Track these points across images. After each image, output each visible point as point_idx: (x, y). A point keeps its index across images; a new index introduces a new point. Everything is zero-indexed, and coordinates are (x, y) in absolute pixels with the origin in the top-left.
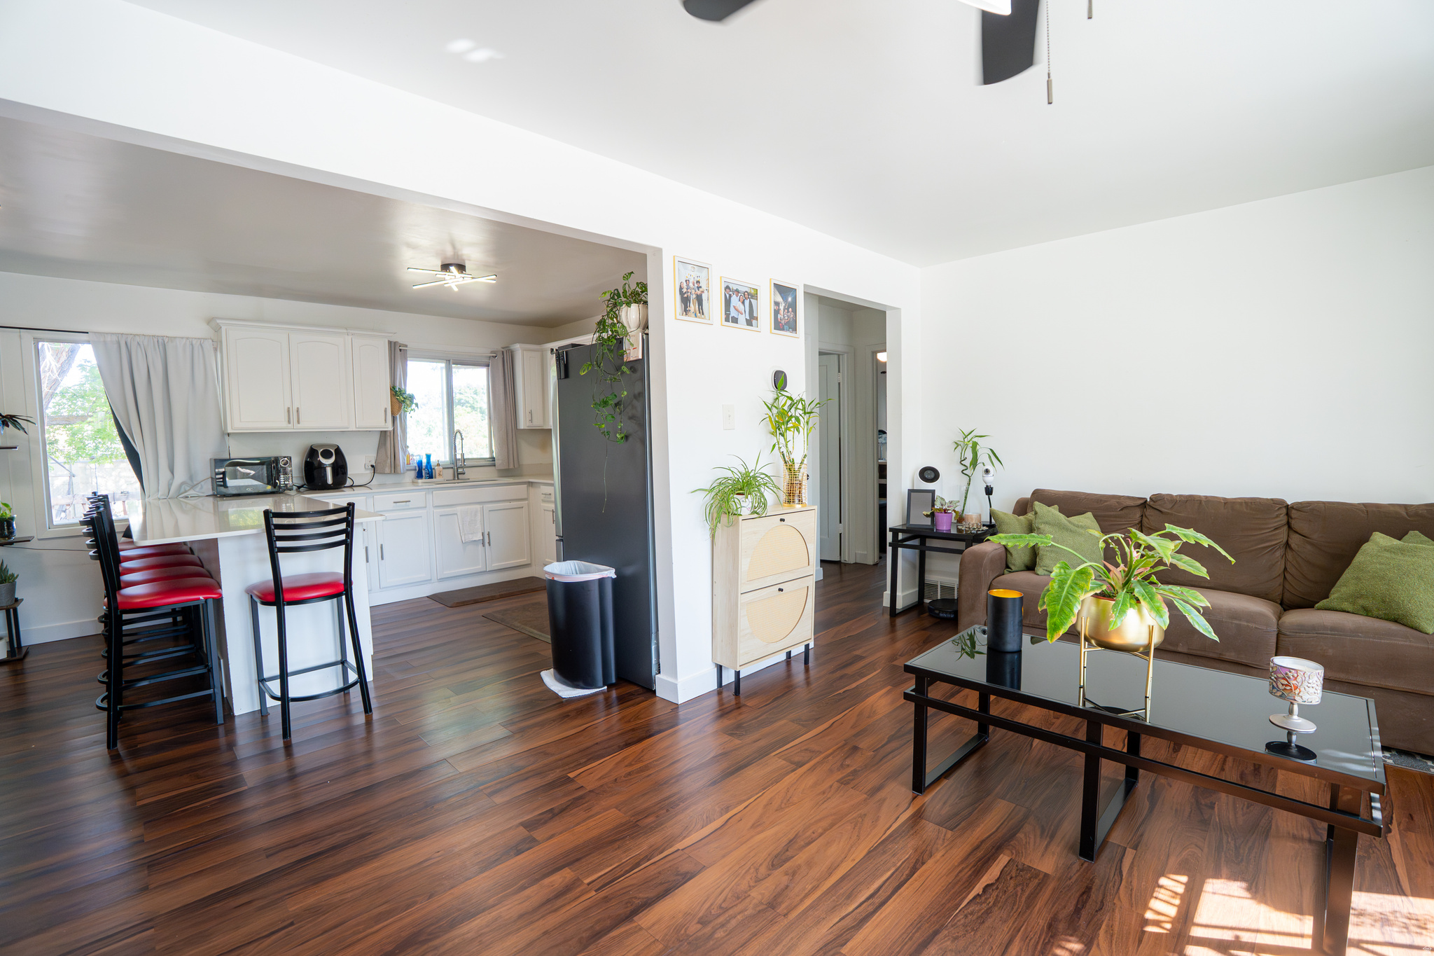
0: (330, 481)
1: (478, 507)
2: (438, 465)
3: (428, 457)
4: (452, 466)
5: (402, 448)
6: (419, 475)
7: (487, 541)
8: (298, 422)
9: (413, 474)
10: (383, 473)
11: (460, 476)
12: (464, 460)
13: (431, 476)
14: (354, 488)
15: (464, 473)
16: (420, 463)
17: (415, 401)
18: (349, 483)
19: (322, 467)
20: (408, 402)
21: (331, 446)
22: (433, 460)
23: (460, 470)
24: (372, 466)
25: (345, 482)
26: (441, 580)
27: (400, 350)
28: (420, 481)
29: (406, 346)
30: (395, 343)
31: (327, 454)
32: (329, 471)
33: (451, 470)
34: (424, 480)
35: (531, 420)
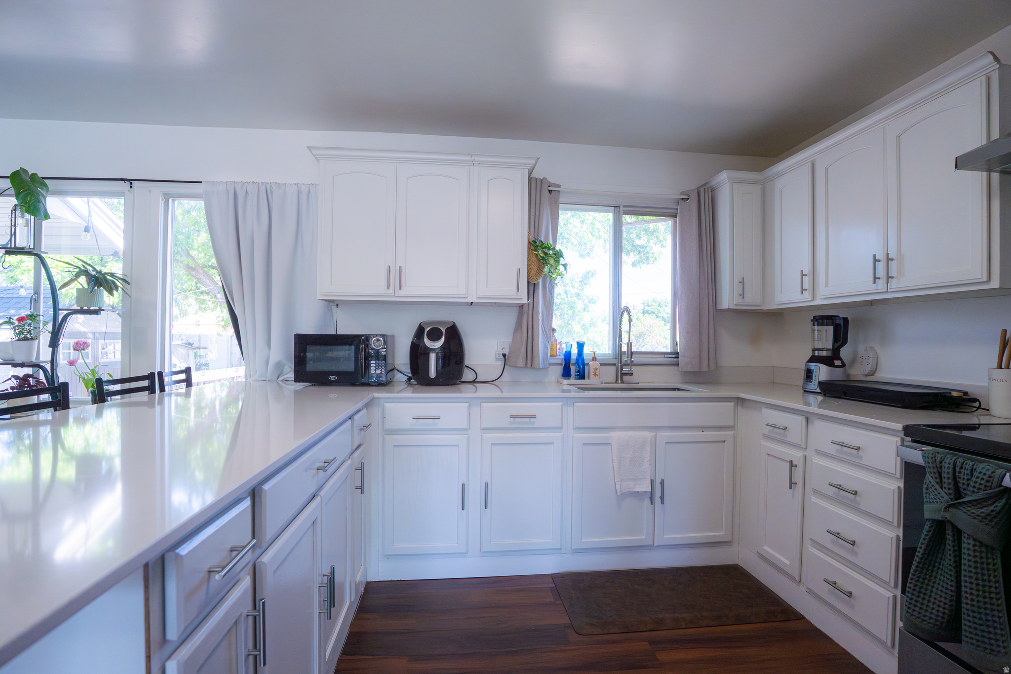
0: (433, 373)
1: (648, 434)
2: (594, 359)
3: (581, 346)
4: (614, 361)
5: (544, 331)
6: (566, 373)
7: (658, 494)
8: (400, 288)
9: (559, 370)
10: (515, 367)
11: (626, 378)
12: (632, 353)
13: (581, 376)
14: (477, 385)
15: (631, 374)
16: (568, 355)
17: (562, 261)
18: (468, 375)
19: (427, 351)
20: (552, 261)
21: (442, 323)
22: (587, 350)
23: (626, 369)
24: (504, 355)
25: (460, 374)
26: (577, 551)
27: (550, 191)
28: (566, 381)
29: (559, 186)
30: (542, 181)
31: (435, 334)
32: (433, 357)
33: (614, 368)
34: (573, 380)
35: (742, 295)
